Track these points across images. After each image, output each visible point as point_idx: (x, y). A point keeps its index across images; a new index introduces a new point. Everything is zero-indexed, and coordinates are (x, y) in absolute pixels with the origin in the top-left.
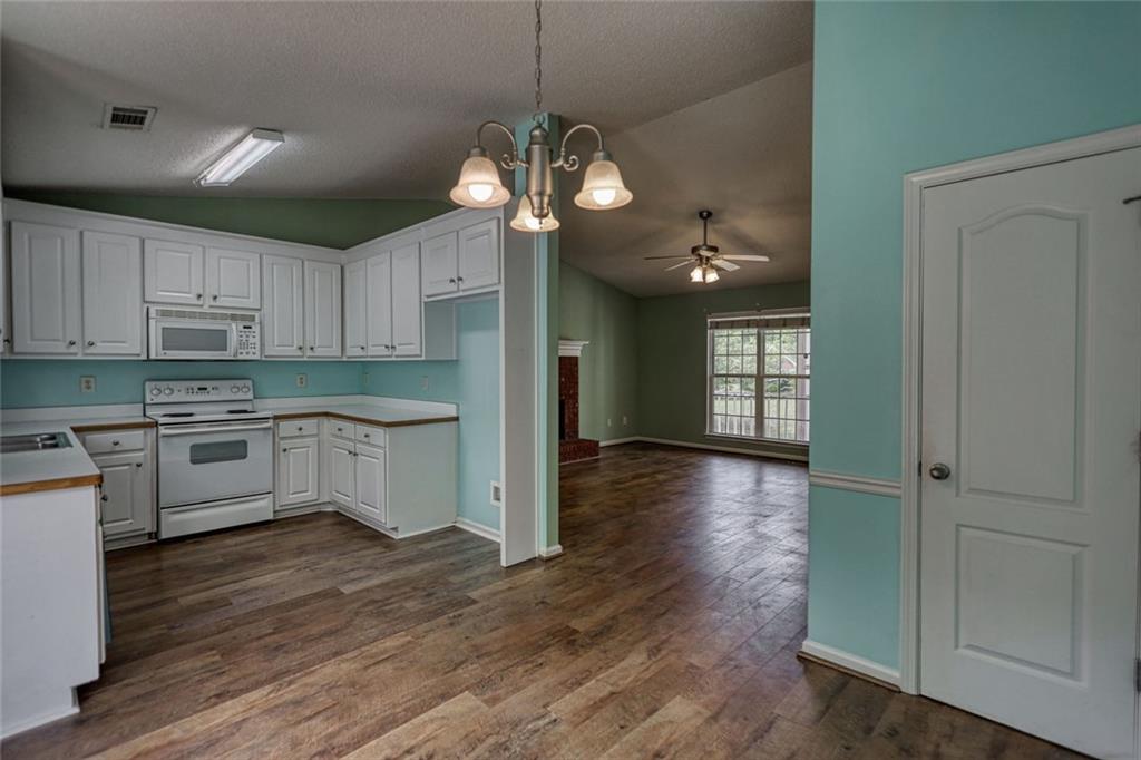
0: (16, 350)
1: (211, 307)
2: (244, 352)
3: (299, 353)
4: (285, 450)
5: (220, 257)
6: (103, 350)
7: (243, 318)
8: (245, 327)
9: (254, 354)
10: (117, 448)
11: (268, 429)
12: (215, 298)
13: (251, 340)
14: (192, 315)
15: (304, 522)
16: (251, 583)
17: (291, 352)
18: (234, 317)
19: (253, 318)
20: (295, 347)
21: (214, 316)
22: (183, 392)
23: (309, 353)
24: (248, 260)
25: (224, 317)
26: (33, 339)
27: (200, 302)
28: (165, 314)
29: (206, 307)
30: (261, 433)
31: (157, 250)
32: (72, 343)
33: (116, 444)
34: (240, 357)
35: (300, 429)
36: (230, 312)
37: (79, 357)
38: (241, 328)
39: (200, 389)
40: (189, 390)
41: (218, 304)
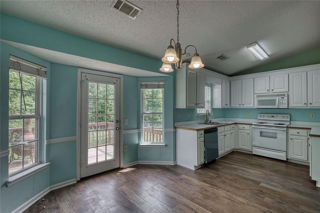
0: (232, 106)
1: (272, 93)
2: (281, 106)
3: (305, 106)
4: (292, 139)
5: (274, 78)
6: (246, 106)
7: (281, 95)
8: (281, 98)
9: (285, 106)
10: (244, 129)
11: (285, 130)
12: (273, 90)
13: (284, 102)
14: (265, 96)
15: (296, 166)
16: (248, 170)
17: (301, 105)
18: (278, 95)
19: (284, 95)
20: (303, 104)
21: (272, 96)
22: (267, 117)
23: (309, 105)
24: (284, 77)
25: (275, 95)
26: (234, 104)
27: (269, 92)
28: (258, 96)
29: (270, 93)
30: (282, 131)
31: (257, 80)
32: (240, 105)
33: (244, 128)
34: (280, 107)
35: (298, 133)
36: (276, 94)
37: (242, 108)
38: (280, 98)
39: (272, 116)
40: (269, 117)
41: (274, 92)
